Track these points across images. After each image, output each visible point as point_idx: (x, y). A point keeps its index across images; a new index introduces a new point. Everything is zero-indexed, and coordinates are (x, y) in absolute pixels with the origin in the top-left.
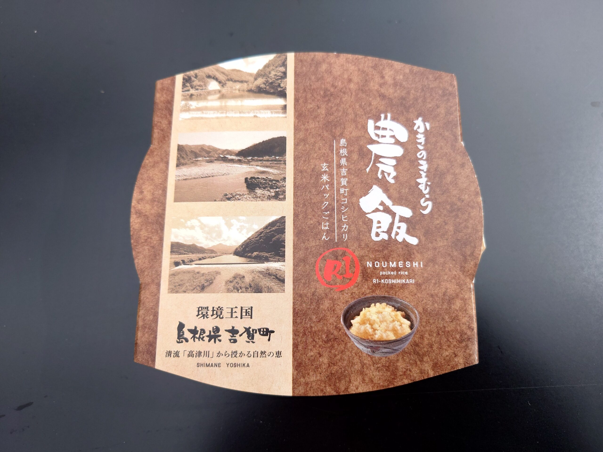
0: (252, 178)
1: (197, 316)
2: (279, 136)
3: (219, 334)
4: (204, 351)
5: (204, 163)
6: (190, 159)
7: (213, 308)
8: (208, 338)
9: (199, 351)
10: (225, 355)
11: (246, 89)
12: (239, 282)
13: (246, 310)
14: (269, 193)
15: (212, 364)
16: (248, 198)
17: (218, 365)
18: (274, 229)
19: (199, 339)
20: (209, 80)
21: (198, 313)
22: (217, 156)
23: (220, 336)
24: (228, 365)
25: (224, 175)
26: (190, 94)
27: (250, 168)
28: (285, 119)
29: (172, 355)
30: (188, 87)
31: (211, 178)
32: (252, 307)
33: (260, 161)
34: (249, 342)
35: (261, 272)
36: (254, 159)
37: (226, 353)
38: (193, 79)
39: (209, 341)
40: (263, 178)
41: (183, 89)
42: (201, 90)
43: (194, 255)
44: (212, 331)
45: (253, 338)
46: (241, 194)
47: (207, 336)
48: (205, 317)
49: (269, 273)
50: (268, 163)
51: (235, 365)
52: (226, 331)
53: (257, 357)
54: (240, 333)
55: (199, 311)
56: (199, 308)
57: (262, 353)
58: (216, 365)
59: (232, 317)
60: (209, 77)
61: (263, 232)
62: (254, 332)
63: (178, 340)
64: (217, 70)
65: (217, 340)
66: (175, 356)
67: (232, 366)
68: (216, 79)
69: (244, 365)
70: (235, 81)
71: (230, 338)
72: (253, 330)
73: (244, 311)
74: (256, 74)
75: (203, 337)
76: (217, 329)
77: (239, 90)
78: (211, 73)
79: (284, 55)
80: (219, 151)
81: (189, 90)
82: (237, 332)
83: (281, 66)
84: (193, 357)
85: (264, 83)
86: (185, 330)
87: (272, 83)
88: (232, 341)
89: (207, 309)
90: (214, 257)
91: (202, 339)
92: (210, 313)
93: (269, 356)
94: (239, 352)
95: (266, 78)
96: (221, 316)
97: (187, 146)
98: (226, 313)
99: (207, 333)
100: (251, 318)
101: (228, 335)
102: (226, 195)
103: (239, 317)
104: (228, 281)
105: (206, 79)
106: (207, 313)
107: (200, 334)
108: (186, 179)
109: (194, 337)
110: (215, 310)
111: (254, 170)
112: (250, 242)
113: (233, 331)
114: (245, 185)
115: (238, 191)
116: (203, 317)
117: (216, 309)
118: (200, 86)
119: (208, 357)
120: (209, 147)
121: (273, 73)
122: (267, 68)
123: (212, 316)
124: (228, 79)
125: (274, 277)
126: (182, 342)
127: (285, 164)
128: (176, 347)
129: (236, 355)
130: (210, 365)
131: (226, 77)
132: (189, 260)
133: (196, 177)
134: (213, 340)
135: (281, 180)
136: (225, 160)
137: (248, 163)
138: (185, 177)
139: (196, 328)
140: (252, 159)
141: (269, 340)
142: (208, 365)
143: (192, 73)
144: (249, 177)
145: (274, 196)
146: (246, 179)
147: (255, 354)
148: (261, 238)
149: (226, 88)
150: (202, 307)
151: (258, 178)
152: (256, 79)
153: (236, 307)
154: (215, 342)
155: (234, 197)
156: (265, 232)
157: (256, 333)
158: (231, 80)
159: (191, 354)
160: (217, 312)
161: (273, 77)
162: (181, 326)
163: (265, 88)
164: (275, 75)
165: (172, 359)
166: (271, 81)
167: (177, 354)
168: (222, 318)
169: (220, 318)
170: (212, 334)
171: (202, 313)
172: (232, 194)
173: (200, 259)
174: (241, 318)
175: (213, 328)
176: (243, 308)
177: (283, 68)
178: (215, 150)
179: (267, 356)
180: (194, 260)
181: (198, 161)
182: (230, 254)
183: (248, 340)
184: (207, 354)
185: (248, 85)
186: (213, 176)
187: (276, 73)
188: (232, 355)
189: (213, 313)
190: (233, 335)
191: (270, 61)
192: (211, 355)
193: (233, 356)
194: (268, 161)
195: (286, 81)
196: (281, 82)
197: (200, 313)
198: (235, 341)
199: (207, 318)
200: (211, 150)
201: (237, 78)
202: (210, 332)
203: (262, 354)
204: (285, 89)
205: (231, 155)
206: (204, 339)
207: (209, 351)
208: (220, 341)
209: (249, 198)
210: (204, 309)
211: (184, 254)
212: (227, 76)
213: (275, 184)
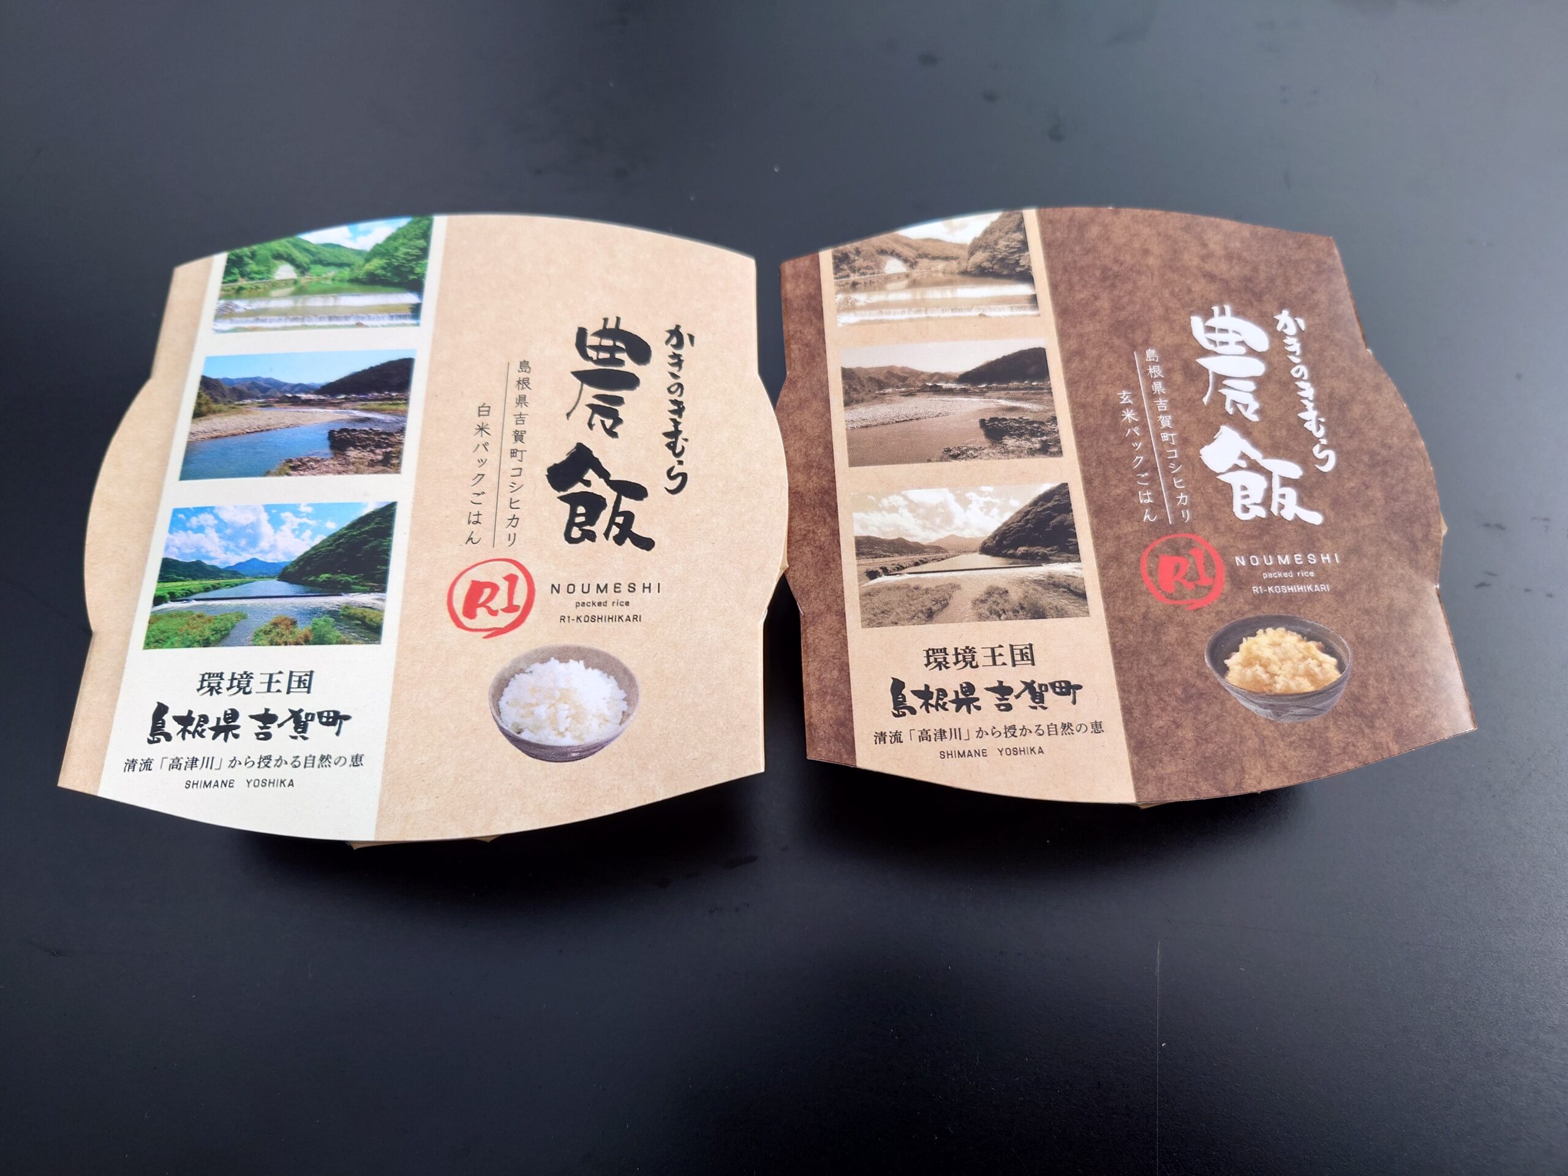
0: (993, 420)
1: (927, 665)
2: (1032, 347)
3: (975, 695)
4: (951, 729)
5: (897, 398)
6: (870, 391)
7: (956, 649)
8: (955, 705)
9: (941, 730)
10: (993, 734)
11: (957, 271)
12: (999, 601)
13: (1021, 650)
14: (1029, 444)
15: (969, 751)
16: (991, 455)
17: (984, 754)
18: (1049, 505)
19: (936, 707)
20: (883, 258)
21: (928, 660)
22: (920, 384)
23: (977, 699)
24: (1001, 752)
25: (938, 416)
26: (850, 282)
27: (985, 402)
28: (1039, 318)
29: (888, 739)
30: (845, 270)
31: (915, 422)
32: (1031, 645)
33: (1004, 389)
34: (1035, 708)
35: (1038, 582)
36: (991, 388)
37: (994, 731)
38: (852, 256)
39: (958, 710)
40: (1014, 419)
41: (835, 274)
42: (871, 274)
43: (904, 557)
44: (959, 691)
45: (1042, 701)
46: (977, 447)
47: (952, 702)
48: (943, 667)
49: (1054, 582)
50: (1020, 393)
51: (1015, 751)
52: (987, 689)
53: (1057, 734)
54: (1015, 693)
55: (928, 656)
56: (927, 652)
57: (1065, 727)
58: (977, 753)
59: (995, 664)
60: (883, 252)
61: (1029, 511)
62: (1043, 689)
63: (896, 712)
64: (897, 240)
65: (972, 707)
66: (893, 741)
67: (1009, 753)
68: (898, 256)
69: (1032, 750)
70: (934, 258)
71: (998, 702)
72: (1040, 686)
73: (1017, 652)
74: (970, 246)
75: (945, 703)
76: (969, 688)
77: (944, 273)
78: (884, 246)
79: (1017, 213)
80: (922, 376)
81: (848, 276)
82: (1009, 690)
83: (1015, 232)
84: (930, 741)
85: (988, 260)
86: (906, 692)
87: (1002, 260)
88: (1002, 708)
89: (945, 652)
90: (943, 559)
91: (944, 707)
92: (951, 659)
93: (1078, 731)
94: (1019, 727)
95: (991, 252)
96: (974, 664)
97: (859, 369)
98: (983, 657)
99: (951, 696)
100: (1033, 664)
101: (993, 698)
102: (949, 450)
103: (1009, 662)
104: (977, 600)
105: (876, 255)
106: (945, 659)
107: (938, 699)
108: (867, 427)
109: (926, 705)
110: (960, 654)
111: (995, 406)
112: (1008, 529)
113: (1002, 690)
114: (982, 432)
115: (971, 443)
116: (938, 668)
117: (962, 652)
118: (867, 268)
119: (960, 739)
120: (903, 369)
121: (1002, 243)
122: (988, 236)
123: (955, 664)
124: (919, 255)
125: (1065, 590)
126: (904, 714)
127: (1051, 393)
128: (893, 724)
129: (1014, 732)
130: (966, 754)
131: (914, 251)
132: (894, 566)
133: (886, 421)
134: (964, 708)
135: (1048, 421)
136: (936, 390)
137: (982, 393)
138: (864, 424)
139: (927, 687)
140: (987, 387)
141: (1074, 702)
142: (961, 755)
143: (849, 247)
144: (987, 419)
145: (1039, 450)
146: (982, 421)
147: (1052, 729)
148: (1027, 522)
149: (916, 270)
150: (933, 650)
151: (1005, 419)
152: (972, 254)
153: (1001, 646)
154: (969, 711)
155: (963, 453)
156: (1034, 511)
157: (1047, 690)
158: (925, 256)
159: (924, 736)
160: (964, 656)
161: (1004, 249)
162: (897, 687)
163: (992, 268)
164: (1007, 246)
165: (889, 747)
166: (1000, 256)
167: (897, 737)
168: (977, 666)
169: (972, 667)
170: (961, 696)
171: (936, 659)
172: (959, 448)
173: (917, 564)
174: (1014, 665)
175: (961, 685)
176: (1014, 647)
177: (1018, 234)
178: (916, 374)
179: (1075, 732)
180: (905, 566)
181: (884, 394)
182: (974, 552)
183: (1034, 704)
184: (957, 733)
185: (959, 263)
186: (917, 419)
187: (1009, 243)
188: (1006, 733)
189: (957, 658)
190: (1003, 695)
191: (993, 223)
192: (964, 736)
193: (1009, 735)
194: (1017, 389)
195: (1029, 255)
196: (1020, 256)
197: (932, 659)
198: (1009, 708)
199: (947, 668)
200: (907, 375)
201: (936, 253)
202: (956, 692)
203: (1064, 729)
204: (1029, 268)
205: (947, 382)
206: (946, 707)
207: (959, 729)
208: (978, 708)
209: (993, 453)
210: (937, 652)
211: (885, 556)
212: (917, 250)
213: (1038, 428)
